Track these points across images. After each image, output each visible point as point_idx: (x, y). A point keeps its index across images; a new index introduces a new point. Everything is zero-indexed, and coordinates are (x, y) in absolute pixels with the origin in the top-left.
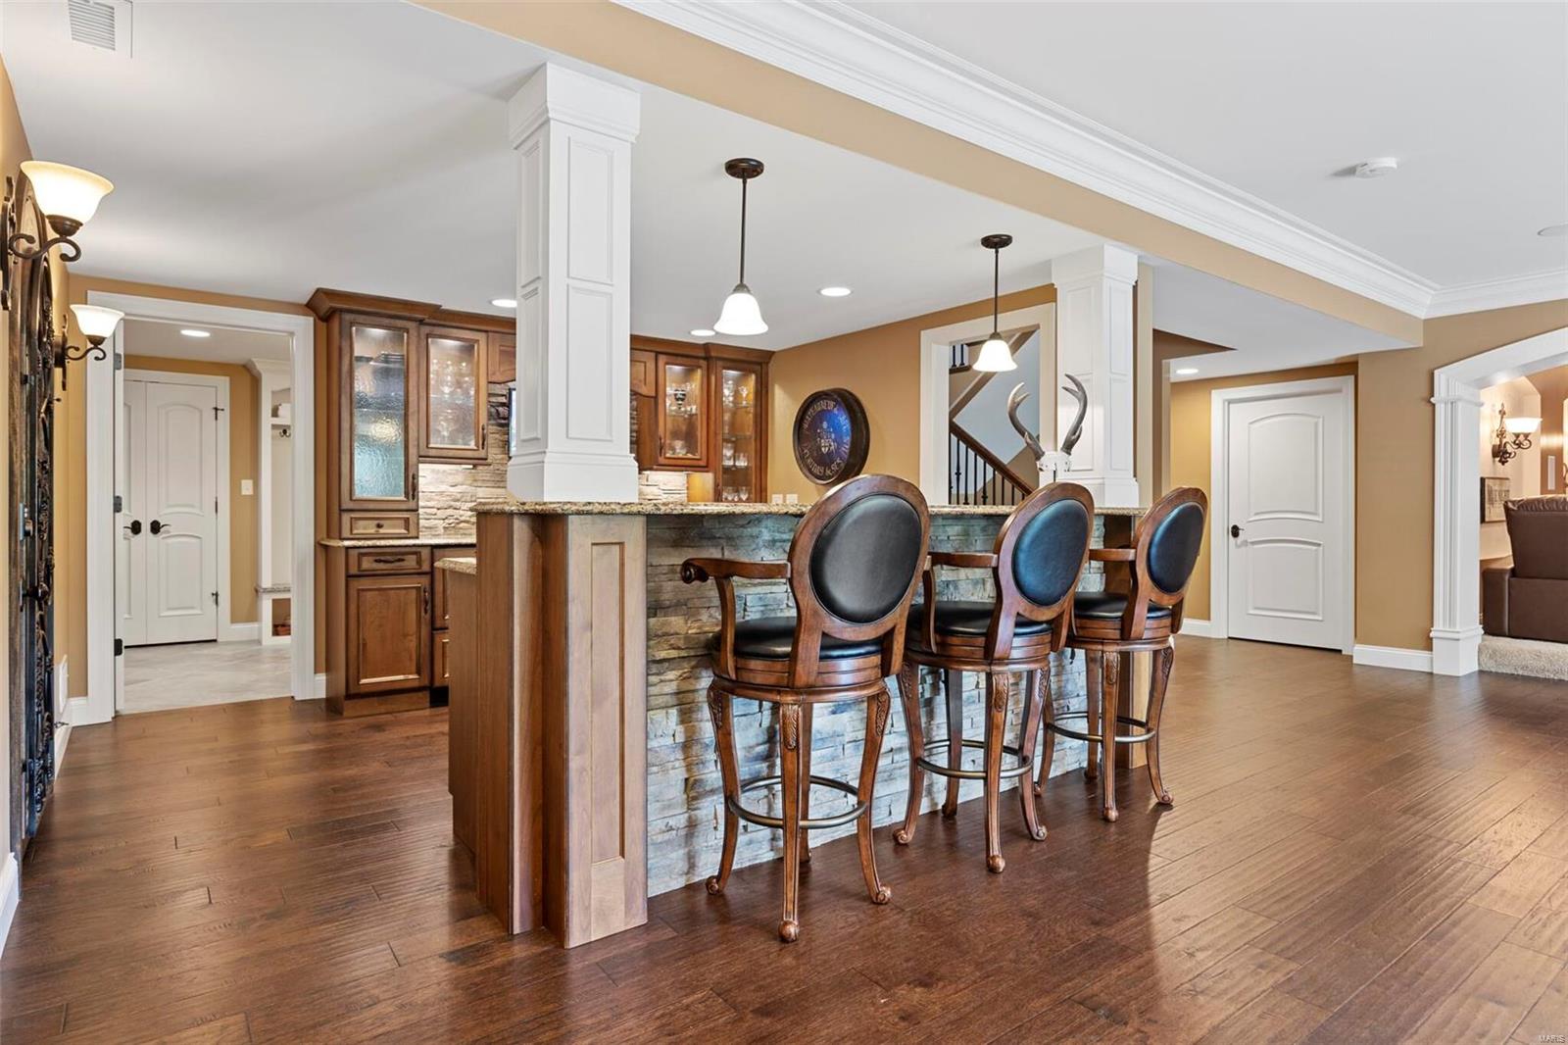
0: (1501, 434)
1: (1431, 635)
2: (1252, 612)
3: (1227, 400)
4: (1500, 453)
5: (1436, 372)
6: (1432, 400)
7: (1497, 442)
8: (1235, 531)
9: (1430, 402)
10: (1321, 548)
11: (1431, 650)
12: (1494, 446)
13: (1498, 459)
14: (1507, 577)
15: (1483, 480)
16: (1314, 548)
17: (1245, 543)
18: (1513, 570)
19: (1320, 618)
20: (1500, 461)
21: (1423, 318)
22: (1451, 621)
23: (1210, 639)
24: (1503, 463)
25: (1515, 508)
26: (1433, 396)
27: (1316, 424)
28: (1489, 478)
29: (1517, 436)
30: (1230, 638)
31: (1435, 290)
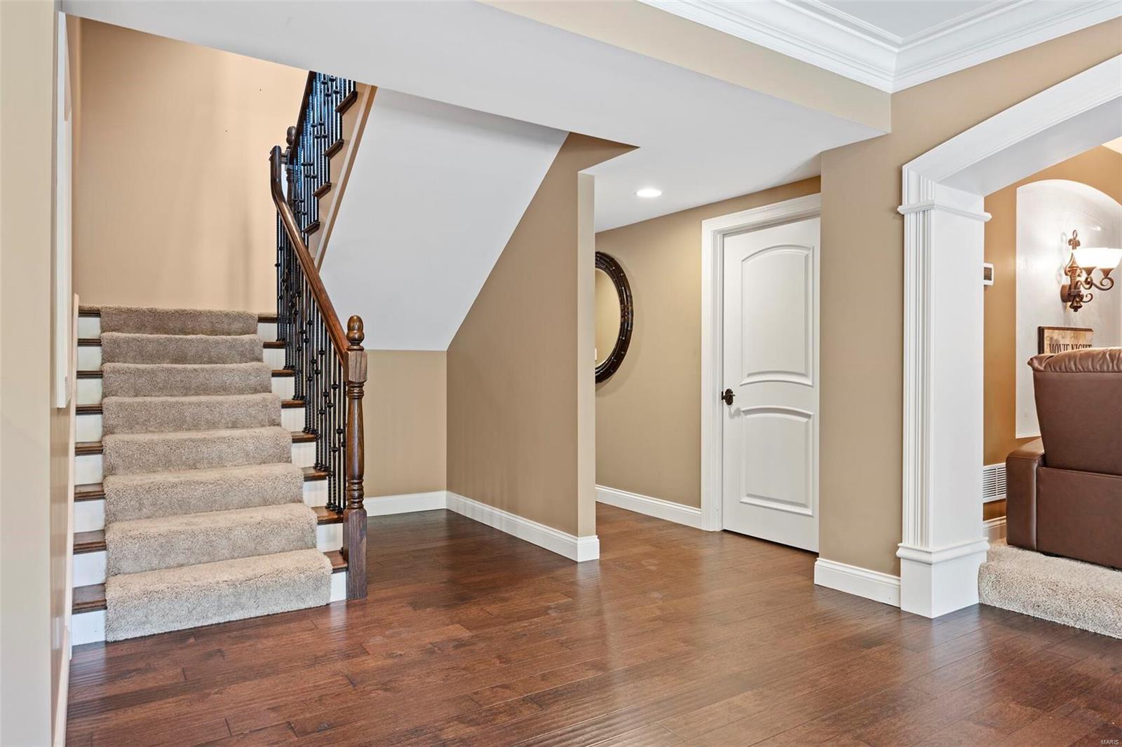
0: (1072, 271)
1: (899, 553)
2: (745, 500)
3: (719, 232)
4: (1071, 297)
5: (905, 168)
6: (900, 209)
7: (1066, 281)
8: (728, 397)
9: (898, 213)
10: (811, 421)
11: (899, 575)
12: (1063, 287)
13: (1069, 304)
14: (1035, 466)
15: (1041, 331)
16: (804, 420)
17: (738, 412)
18: (1044, 457)
19: (810, 513)
20: (1071, 306)
21: (891, 92)
22: (923, 536)
23: (700, 530)
24: (1076, 309)
25: (1042, 368)
26: (901, 204)
27: (807, 257)
28: (1049, 328)
29: (1089, 271)
30: (725, 531)
31: (899, 46)
